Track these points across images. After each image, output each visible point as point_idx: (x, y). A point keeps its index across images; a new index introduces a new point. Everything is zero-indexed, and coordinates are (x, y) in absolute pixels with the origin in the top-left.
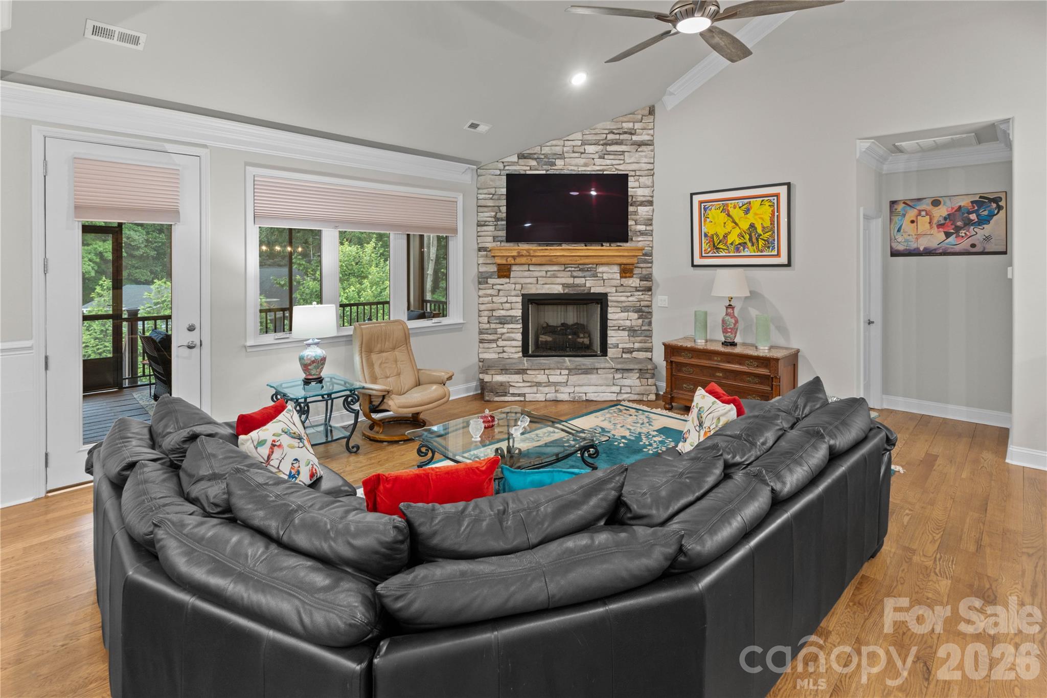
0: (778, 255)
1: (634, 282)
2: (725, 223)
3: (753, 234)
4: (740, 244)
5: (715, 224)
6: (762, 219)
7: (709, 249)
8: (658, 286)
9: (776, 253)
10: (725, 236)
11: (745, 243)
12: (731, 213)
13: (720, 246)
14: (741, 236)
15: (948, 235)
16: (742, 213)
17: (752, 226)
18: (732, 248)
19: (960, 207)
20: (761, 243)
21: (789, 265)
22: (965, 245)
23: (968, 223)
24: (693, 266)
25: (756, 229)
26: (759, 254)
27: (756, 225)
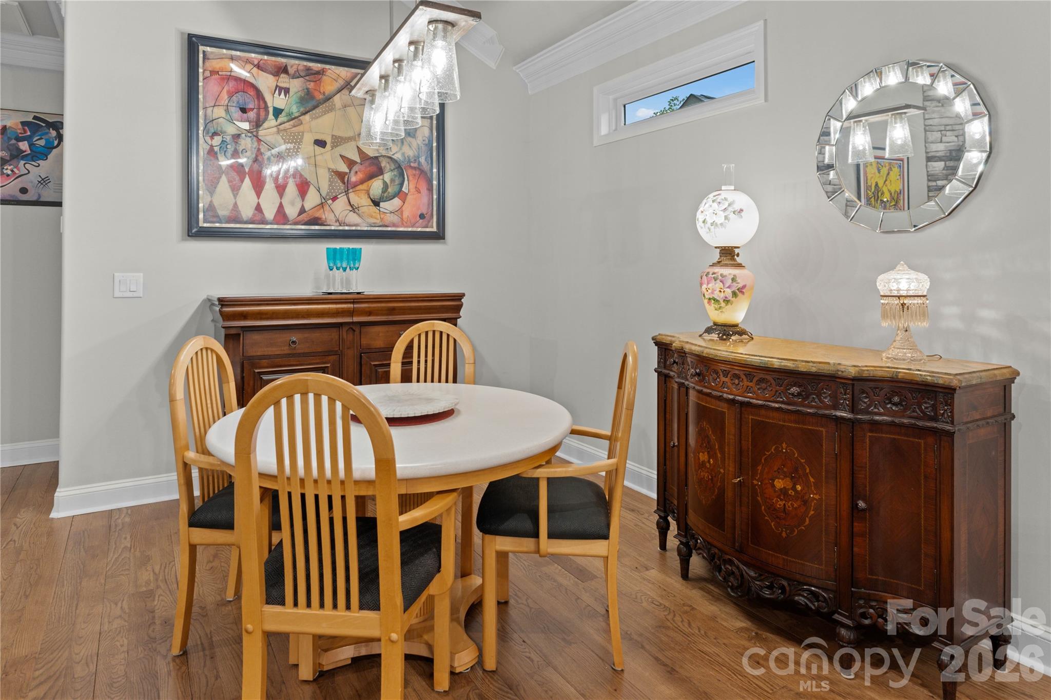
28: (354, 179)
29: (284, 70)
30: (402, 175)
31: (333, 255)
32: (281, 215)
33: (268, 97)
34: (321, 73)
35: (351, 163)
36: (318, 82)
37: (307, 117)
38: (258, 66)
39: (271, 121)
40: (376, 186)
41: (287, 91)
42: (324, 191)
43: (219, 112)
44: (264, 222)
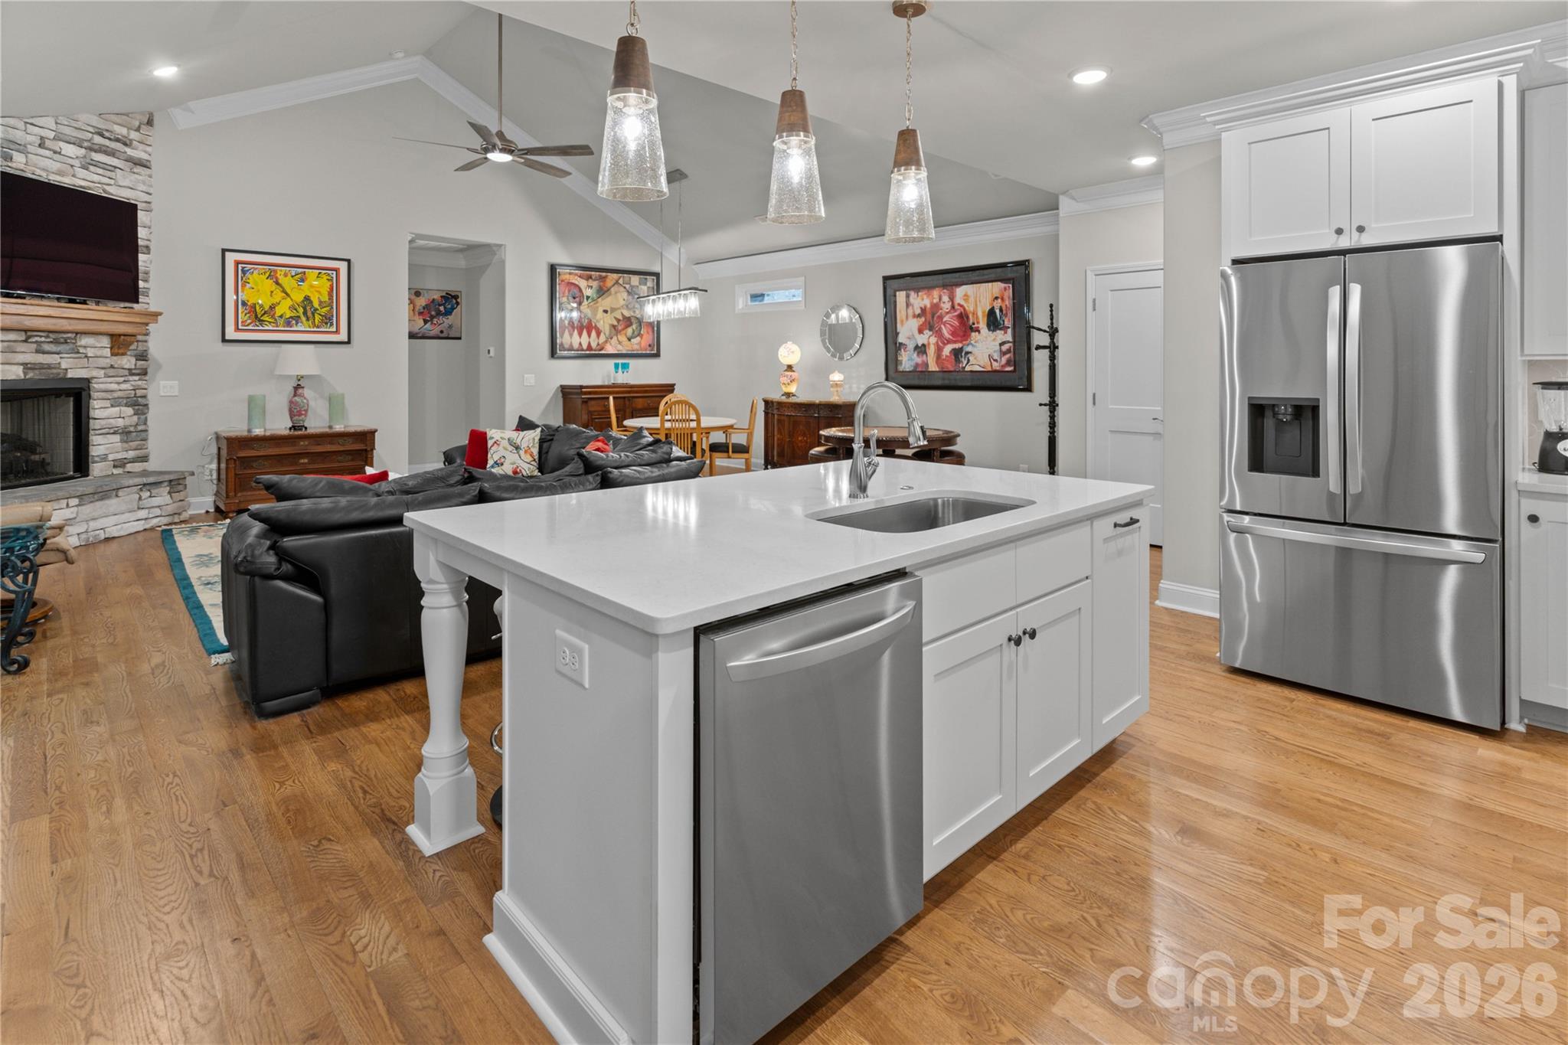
0: (337, 332)
1: (128, 361)
2: (272, 292)
3: (308, 308)
4: (291, 317)
5: (258, 291)
6: (319, 292)
7: (249, 321)
8: (159, 367)
9: (334, 330)
10: (272, 307)
11: (299, 317)
12: (280, 281)
13: (265, 318)
14: (293, 308)
15: (426, 322)
16: (294, 283)
17: (307, 298)
18: (282, 321)
19: (434, 300)
20: (317, 317)
21: (349, 342)
22: (436, 331)
23: (439, 313)
24: (224, 340)
25: (311, 302)
26: (315, 329)
27: (312, 299)
28: (620, 328)
29: (589, 278)
30: (640, 325)
31: (616, 366)
32: (589, 347)
33: (584, 291)
34: (606, 277)
35: (618, 321)
36: (604, 282)
37: (600, 299)
38: (580, 277)
39: (585, 302)
40: (629, 331)
41: (592, 287)
42: (607, 333)
43: (565, 299)
44: (583, 350)
